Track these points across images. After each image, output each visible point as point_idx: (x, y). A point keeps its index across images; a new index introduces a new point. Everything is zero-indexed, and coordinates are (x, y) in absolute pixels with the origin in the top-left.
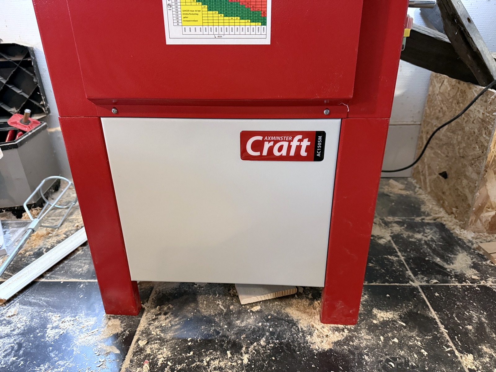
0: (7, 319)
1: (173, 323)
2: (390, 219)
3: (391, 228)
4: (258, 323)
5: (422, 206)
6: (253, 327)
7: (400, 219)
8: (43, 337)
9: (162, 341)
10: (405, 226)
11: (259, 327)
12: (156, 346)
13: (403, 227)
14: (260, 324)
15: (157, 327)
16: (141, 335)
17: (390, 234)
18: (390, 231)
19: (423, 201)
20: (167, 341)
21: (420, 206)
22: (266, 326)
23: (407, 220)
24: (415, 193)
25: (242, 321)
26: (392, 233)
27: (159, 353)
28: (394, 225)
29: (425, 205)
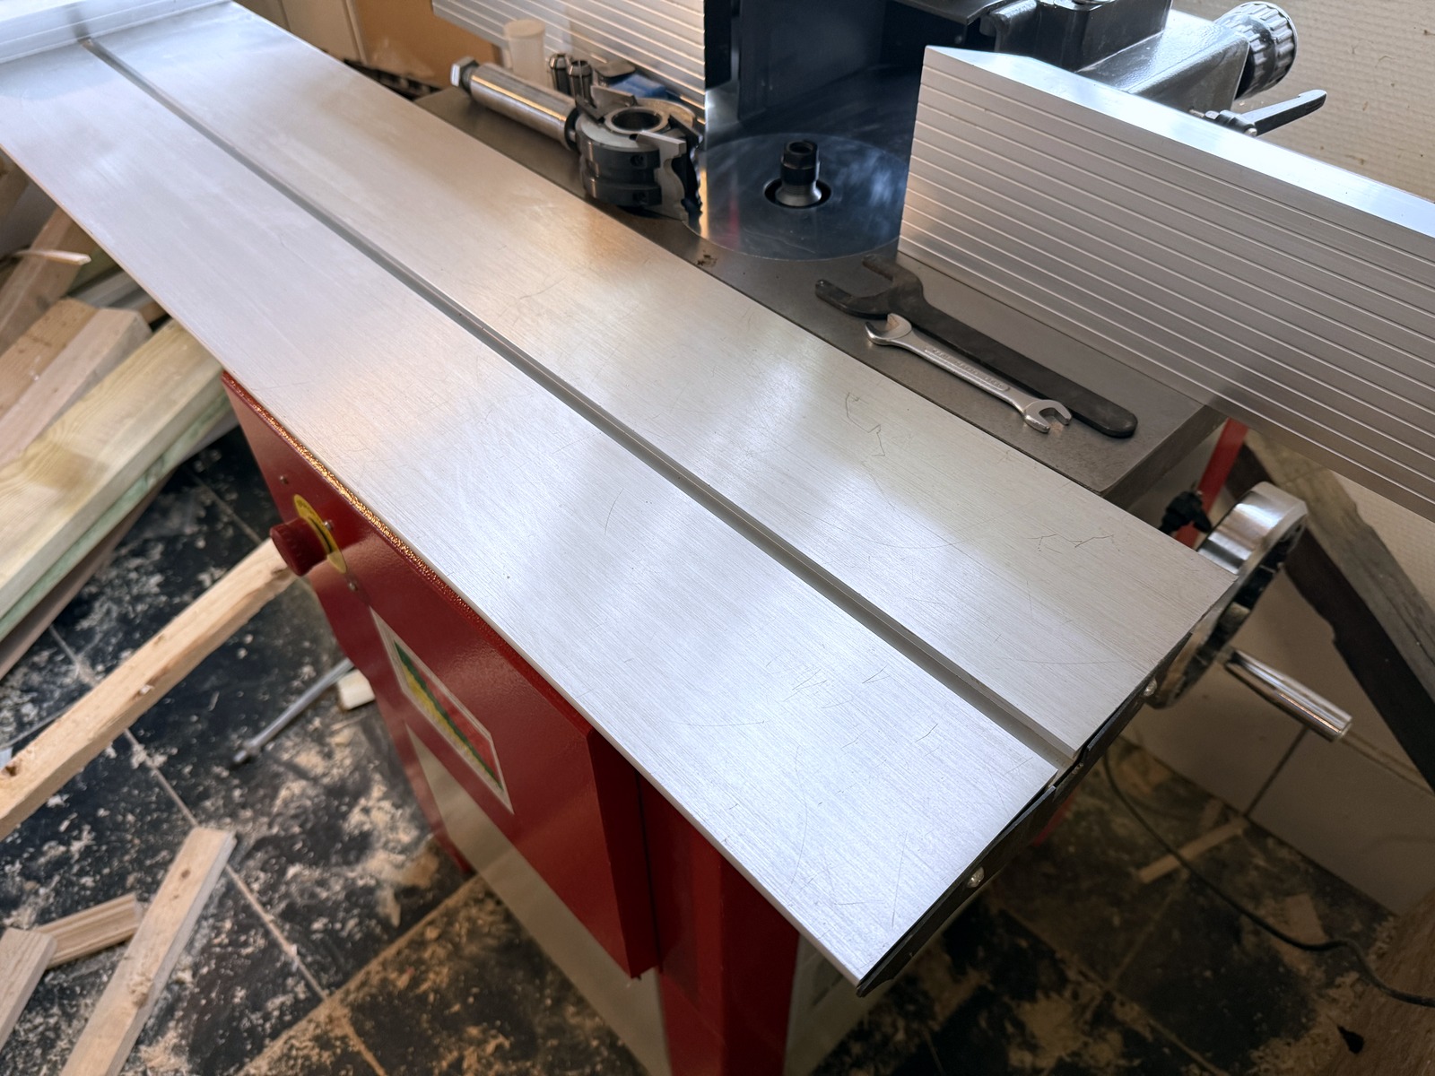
0: (333, 746)
1: (494, 930)
2: (1131, 1013)
3: (1090, 1040)
4: (594, 1038)
5: (1277, 1044)
6: (582, 1038)
7: (1153, 1030)
8: (344, 816)
9: (456, 951)
10: (1136, 1062)
11: (588, 1045)
12: (441, 952)
13: (1122, 1062)
14: (595, 1043)
15: (469, 919)
16: (442, 916)
17: (1063, 1054)
18: (1074, 1046)
19: (1307, 1029)
20: (461, 958)
21: (1276, 1034)
22: (599, 1054)
23: (1166, 1050)
24: (1330, 983)
25: (578, 1014)
26: (1075, 1054)
27: (437, 969)
28: (1114, 1037)
29: (1289, 1044)
